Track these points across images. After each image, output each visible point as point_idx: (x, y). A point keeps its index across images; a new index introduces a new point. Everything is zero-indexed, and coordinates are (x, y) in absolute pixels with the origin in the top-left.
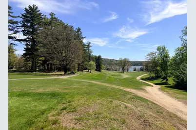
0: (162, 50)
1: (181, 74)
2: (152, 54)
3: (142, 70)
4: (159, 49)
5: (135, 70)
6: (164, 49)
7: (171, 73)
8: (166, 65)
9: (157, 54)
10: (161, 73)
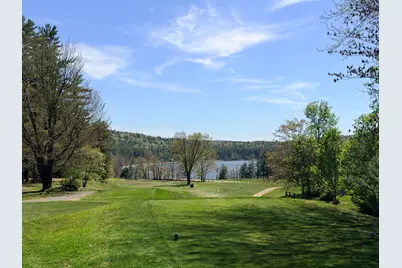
0: (319, 114)
1: (370, 184)
2: (292, 126)
3: (245, 174)
4: (310, 112)
5: (222, 176)
6: (325, 113)
7: (345, 182)
8: (334, 159)
9: (305, 127)
10: (320, 183)
